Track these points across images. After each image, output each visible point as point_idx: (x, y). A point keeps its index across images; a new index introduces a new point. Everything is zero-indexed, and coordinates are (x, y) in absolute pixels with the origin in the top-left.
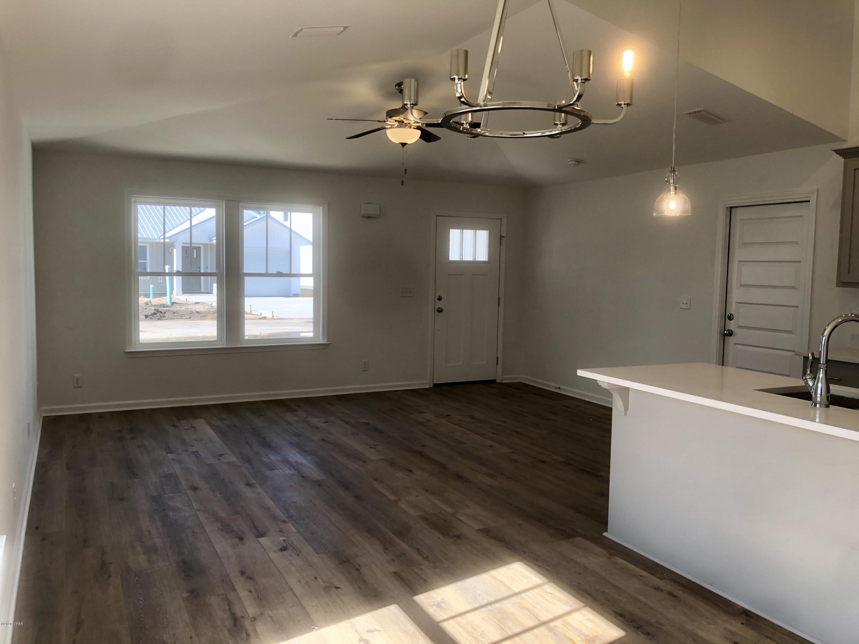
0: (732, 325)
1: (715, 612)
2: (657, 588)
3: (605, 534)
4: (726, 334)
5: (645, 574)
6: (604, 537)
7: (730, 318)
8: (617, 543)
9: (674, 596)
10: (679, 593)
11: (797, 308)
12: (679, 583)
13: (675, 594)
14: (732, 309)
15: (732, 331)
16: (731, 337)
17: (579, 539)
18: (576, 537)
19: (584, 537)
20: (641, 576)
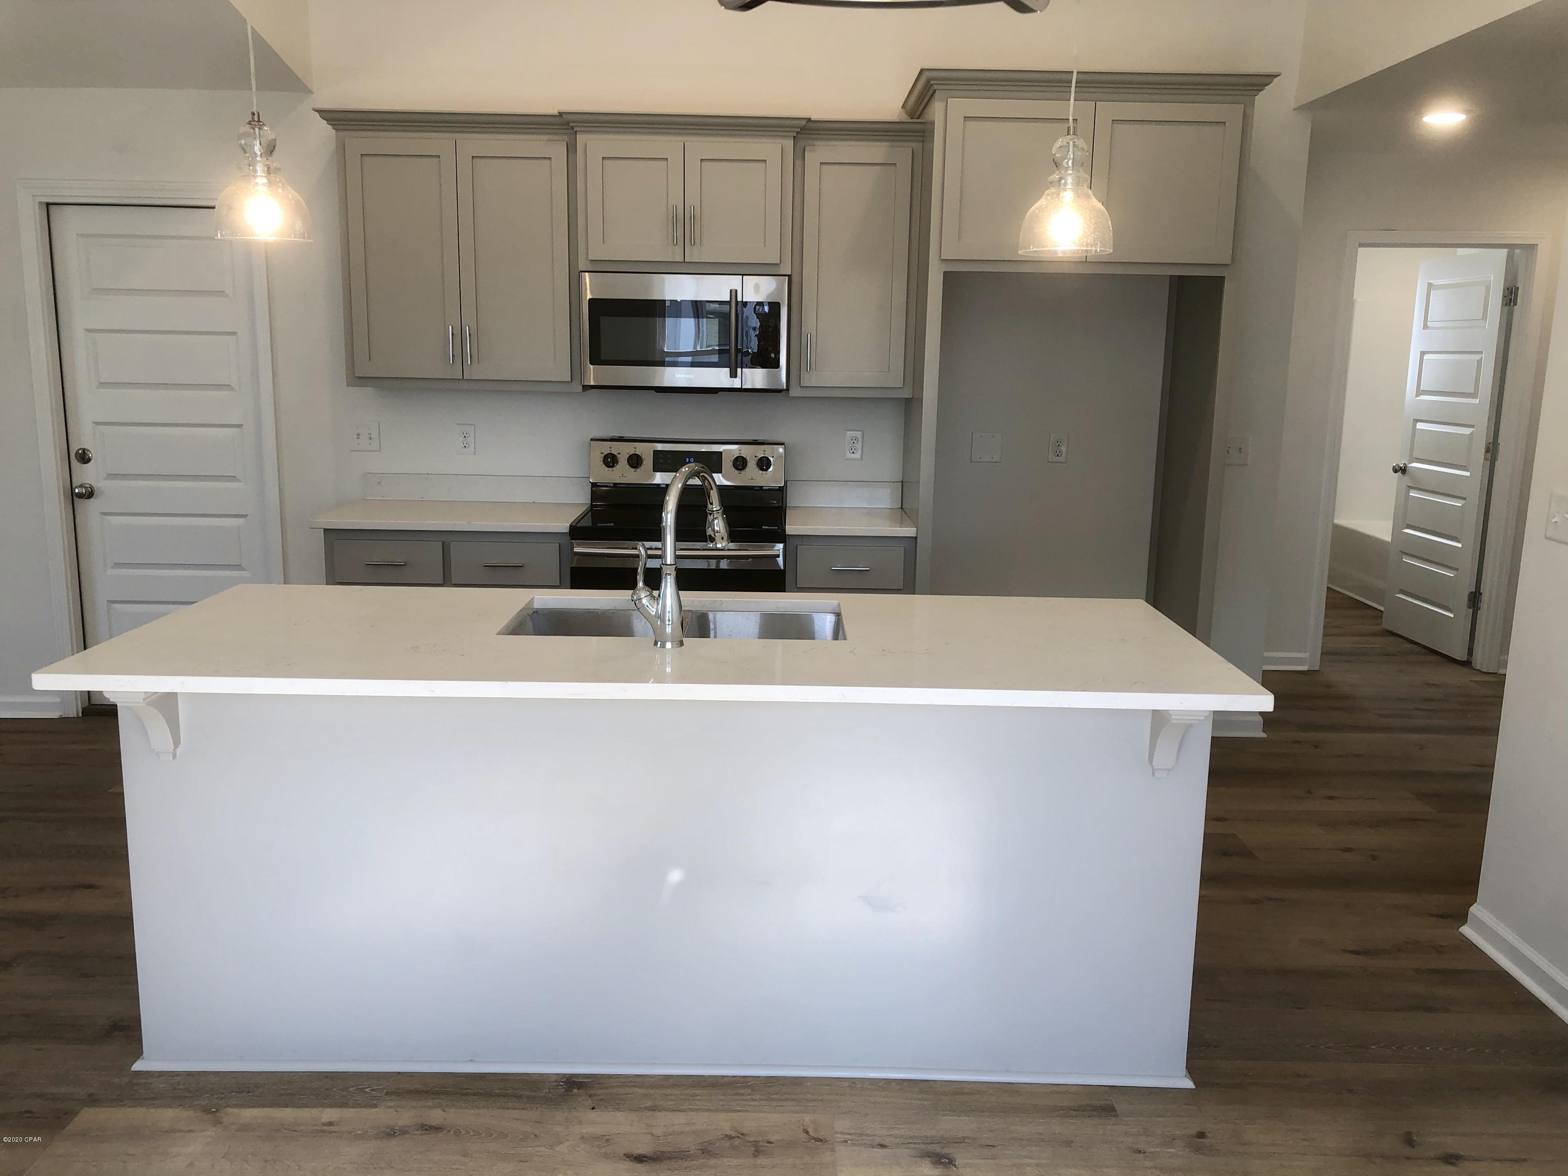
0: (87, 475)
1: (532, 1114)
2: (392, 1133)
3: (138, 1066)
4: (80, 496)
5: (329, 1114)
6: (139, 1074)
7: (84, 457)
8: (189, 1074)
9: (437, 1129)
10: (436, 1116)
11: (239, 429)
12: (410, 1092)
13: (435, 1123)
14: (84, 439)
15: (91, 487)
16: (91, 500)
17: (88, 1116)
18: (75, 1113)
19: (93, 1101)
20: (330, 1124)
